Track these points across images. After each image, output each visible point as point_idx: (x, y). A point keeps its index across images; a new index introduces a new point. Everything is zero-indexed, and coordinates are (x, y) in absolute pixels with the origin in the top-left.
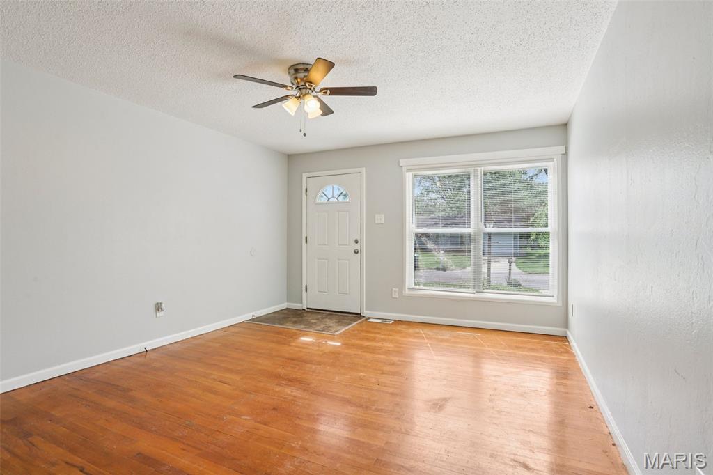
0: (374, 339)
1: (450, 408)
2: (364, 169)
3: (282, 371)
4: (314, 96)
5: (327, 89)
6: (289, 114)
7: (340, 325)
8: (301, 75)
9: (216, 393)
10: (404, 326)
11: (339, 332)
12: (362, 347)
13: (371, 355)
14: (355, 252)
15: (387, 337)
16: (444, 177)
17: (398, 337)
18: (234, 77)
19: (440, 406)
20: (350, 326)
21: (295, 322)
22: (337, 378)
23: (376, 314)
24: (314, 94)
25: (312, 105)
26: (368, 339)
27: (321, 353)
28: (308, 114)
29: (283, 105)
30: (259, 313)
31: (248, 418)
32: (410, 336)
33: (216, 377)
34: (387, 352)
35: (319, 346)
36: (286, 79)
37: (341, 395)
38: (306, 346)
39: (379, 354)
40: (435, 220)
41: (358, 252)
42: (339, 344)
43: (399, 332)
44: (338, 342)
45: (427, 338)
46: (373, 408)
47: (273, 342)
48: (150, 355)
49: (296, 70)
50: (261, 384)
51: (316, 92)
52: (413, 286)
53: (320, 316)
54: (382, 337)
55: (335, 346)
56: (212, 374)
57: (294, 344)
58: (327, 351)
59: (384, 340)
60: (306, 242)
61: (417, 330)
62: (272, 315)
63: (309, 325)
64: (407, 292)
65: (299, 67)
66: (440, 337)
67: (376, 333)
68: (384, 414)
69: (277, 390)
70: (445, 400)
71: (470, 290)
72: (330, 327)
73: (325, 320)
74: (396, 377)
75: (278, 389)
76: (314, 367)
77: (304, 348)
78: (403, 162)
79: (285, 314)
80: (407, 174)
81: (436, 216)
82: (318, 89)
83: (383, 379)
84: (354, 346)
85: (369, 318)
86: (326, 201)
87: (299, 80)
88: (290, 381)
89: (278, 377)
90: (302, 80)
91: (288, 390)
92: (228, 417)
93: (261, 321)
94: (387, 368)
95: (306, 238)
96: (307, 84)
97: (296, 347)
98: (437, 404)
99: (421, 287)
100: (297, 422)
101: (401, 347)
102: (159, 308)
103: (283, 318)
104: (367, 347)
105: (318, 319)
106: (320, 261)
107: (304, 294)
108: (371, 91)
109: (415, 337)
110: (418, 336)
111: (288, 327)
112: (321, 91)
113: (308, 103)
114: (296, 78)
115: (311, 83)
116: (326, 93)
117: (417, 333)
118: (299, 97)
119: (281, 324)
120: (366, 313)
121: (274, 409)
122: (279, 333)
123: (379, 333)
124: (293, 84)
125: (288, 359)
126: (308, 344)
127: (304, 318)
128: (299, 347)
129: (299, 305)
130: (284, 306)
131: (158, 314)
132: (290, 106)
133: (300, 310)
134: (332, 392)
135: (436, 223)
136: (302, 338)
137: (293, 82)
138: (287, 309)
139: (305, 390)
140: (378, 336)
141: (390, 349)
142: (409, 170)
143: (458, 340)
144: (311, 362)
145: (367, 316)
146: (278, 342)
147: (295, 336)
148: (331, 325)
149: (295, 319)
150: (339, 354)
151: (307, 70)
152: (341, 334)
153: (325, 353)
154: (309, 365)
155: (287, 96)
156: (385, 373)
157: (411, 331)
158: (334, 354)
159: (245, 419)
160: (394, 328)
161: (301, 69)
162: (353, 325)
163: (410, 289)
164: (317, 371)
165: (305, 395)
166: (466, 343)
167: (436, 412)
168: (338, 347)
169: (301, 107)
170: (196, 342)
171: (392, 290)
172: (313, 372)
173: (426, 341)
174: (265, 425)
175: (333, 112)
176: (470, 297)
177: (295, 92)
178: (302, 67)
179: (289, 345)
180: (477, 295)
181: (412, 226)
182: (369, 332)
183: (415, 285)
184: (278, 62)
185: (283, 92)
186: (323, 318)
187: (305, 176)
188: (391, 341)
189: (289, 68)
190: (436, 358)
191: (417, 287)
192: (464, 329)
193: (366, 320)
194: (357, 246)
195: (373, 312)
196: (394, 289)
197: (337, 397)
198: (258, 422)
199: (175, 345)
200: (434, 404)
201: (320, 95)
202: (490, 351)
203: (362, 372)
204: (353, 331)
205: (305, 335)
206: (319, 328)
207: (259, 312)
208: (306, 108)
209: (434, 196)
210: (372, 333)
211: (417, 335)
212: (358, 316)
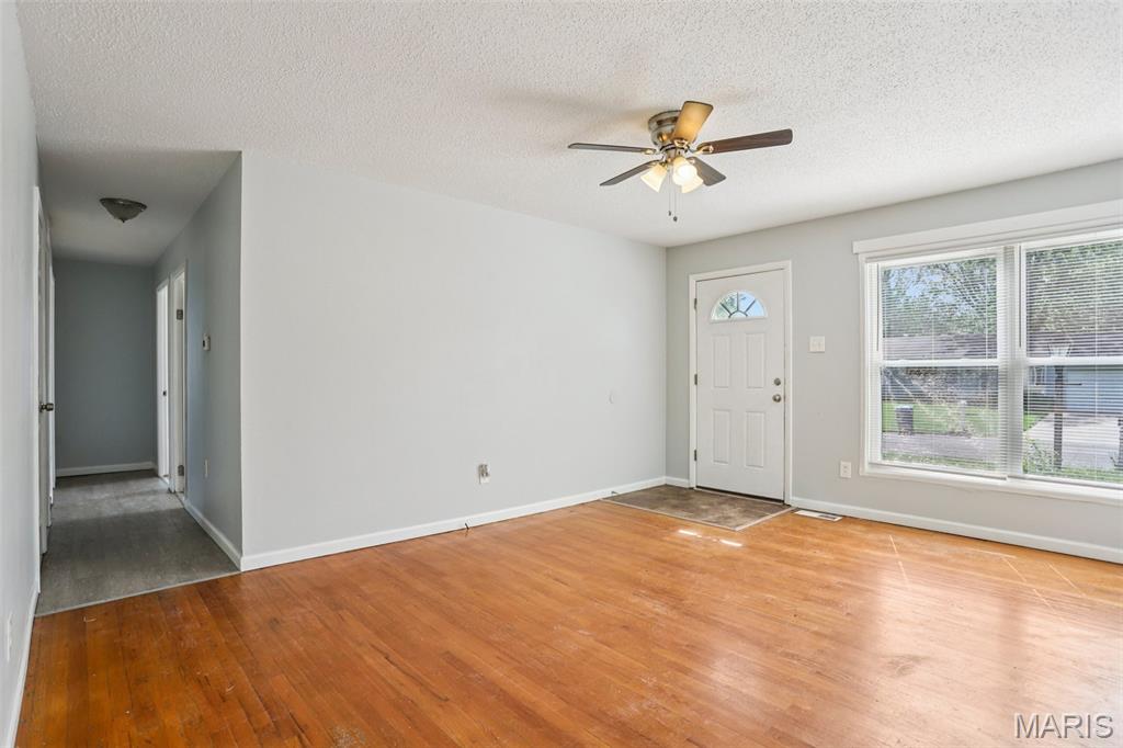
0: (801, 544)
1: (921, 673)
2: (790, 262)
3: (644, 576)
4: (689, 159)
5: (708, 144)
6: (652, 189)
7: (748, 517)
8: (667, 129)
9: (547, 593)
10: (859, 528)
11: (743, 527)
12: (778, 554)
13: (791, 568)
14: (775, 400)
15: (825, 543)
16: (970, 262)
17: (844, 545)
18: (569, 147)
19: (903, 668)
20: (763, 519)
21: (675, 507)
22: (727, 597)
23: (812, 504)
24: (689, 154)
25: (685, 173)
26: (790, 543)
27: (707, 556)
28: (680, 187)
29: (642, 178)
30: (622, 489)
31: (587, 633)
32: (868, 544)
33: (550, 572)
34: (821, 567)
35: (705, 546)
36: (645, 138)
37: (729, 623)
38: (685, 543)
39: (804, 567)
40: (948, 343)
41: (779, 400)
42: (739, 545)
43: (850, 536)
44: (739, 542)
45: (900, 552)
46: (780, 650)
47: (636, 532)
48: (473, 535)
49: (660, 123)
50: (611, 590)
51: (692, 152)
52: (879, 459)
53: (715, 500)
54: (816, 541)
55: (733, 547)
56: (547, 568)
57: (667, 539)
58: (717, 554)
59: (817, 546)
60: (696, 383)
61: (883, 537)
62: (642, 493)
63: (697, 512)
64: (867, 469)
65: (664, 117)
66: (926, 552)
67: (805, 534)
68: (795, 662)
69: (633, 601)
70: (916, 659)
71: (996, 473)
72: (730, 518)
73: (723, 506)
74: (829, 608)
75: (636, 600)
76: (693, 576)
77: (683, 546)
78: (858, 246)
79: (661, 493)
80: (868, 266)
81: (951, 337)
82: (694, 146)
83: (804, 608)
84: (765, 551)
85: (799, 509)
86: (726, 318)
87: (665, 137)
88: (653, 590)
89: (636, 583)
90: (669, 135)
91: (648, 604)
92: (560, 627)
93: (623, 501)
94: (815, 592)
95: (696, 376)
96: (676, 142)
97: (672, 543)
98: (897, 663)
99: (896, 462)
100: (655, 650)
101: (846, 561)
102: (483, 471)
103: (659, 499)
104: (787, 555)
105: (711, 504)
106: (717, 412)
107: (692, 463)
108: (783, 137)
109: (878, 548)
110: (885, 547)
111: (663, 512)
112: (699, 149)
113: (679, 171)
114: (660, 135)
115: (682, 139)
116: (707, 150)
117: (881, 541)
118: (666, 162)
119: (653, 508)
120: (792, 500)
121: (625, 627)
122: (649, 520)
123: (810, 534)
124: (655, 144)
125: (657, 559)
126: (688, 540)
127: (690, 501)
128: (677, 544)
129: (684, 480)
130: (662, 480)
131: (482, 480)
132: (653, 178)
133: (685, 489)
134: (715, 615)
135: (951, 349)
136: (682, 531)
137: (656, 140)
138: (666, 485)
139: (674, 607)
140: (810, 539)
141: (827, 563)
142: (870, 259)
143: (965, 562)
144: (690, 568)
145: (794, 505)
146: (645, 534)
147: (671, 526)
148: (732, 515)
149: (675, 502)
150: (736, 560)
151: (675, 120)
152: (744, 530)
153: (715, 557)
154: (687, 572)
155: (648, 163)
156: (809, 600)
157: (871, 536)
158: (730, 559)
159: (583, 635)
160: (841, 530)
161: (667, 119)
162: (767, 518)
163: (872, 464)
164: (697, 582)
165: (673, 614)
166: (979, 569)
167: (891, 677)
168: (738, 549)
169: (669, 176)
170: (532, 523)
171: (839, 465)
172: (692, 582)
173: (897, 556)
174: (609, 646)
175: (724, 178)
176: (997, 486)
177: (660, 156)
178: (668, 116)
179: (662, 541)
180: (1009, 482)
181: (877, 355)
182: (794, 531)
183: (884, 457)
184: (631, 116)
185: (641, 159)
186: (720, 504)
187: (692, 280)
188: (831, 550)
189: (650, 121)
190: (909, 586)
191: (887, 462)
192: (979, 543)
193: (793, 511)
194: (779, 390)
195: (806, 500)
196: (843, 463)
197: (723, 624)
198: (601, 642)
199: (505, 525)
200: (891, 663)
201: (699, 155)
202: (1030, 589)
203: (769, 591)
204: (769, 527)
205: (686, 527)
206: (711, 517)
207: (622, 487)
208: (676, 179)
209: (949, 299)
210: (801, 533)
211: (881, 544)
212: (780, 503)
